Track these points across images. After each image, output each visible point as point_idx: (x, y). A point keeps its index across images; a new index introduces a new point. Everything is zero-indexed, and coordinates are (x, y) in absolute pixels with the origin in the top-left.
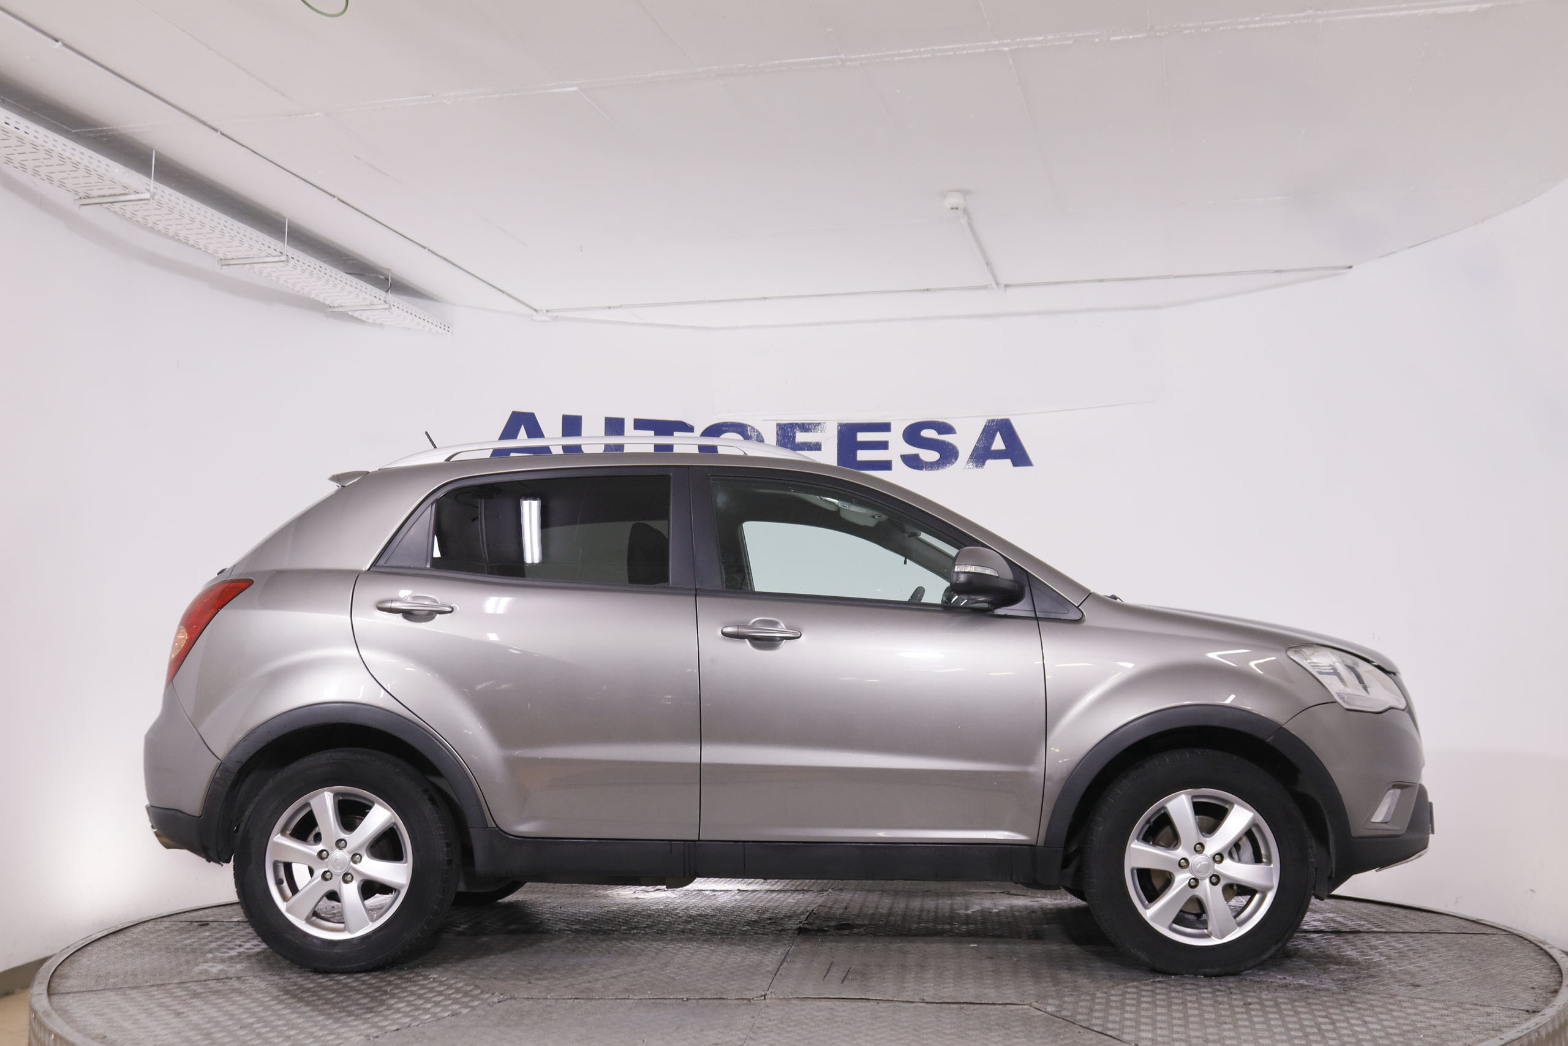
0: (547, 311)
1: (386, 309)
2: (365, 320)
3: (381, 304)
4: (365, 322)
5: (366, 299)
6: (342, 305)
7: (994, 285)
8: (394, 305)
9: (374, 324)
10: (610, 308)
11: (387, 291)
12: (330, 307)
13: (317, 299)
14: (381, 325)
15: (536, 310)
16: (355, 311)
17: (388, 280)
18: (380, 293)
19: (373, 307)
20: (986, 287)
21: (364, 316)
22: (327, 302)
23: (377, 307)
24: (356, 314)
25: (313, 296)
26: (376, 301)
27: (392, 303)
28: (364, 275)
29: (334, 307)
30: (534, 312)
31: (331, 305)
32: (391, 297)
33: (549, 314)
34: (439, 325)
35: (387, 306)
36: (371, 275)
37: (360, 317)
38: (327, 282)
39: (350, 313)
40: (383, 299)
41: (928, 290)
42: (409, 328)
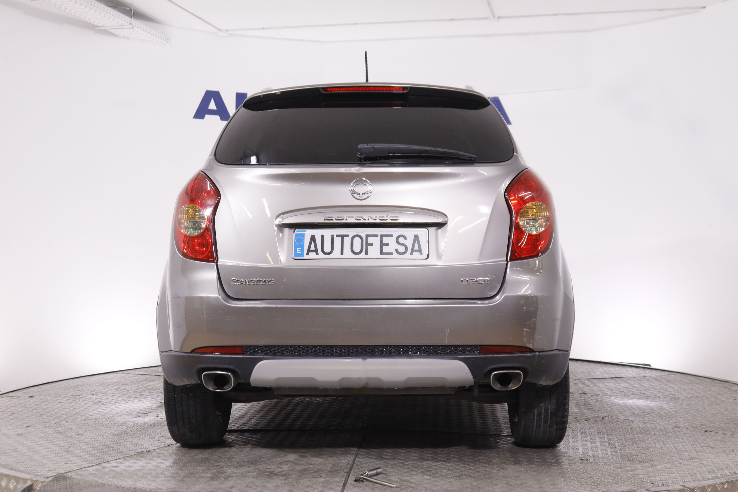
0: (227, 30)
1: (130, 28)
2: (117, 34)
3: (128, 25)
4: (118, 36)
5: (119, 22)
6: (104, 25)
7: (492, 17)
8: (135, 26)
9: (123, 37)
10: (264, 29)
11: (131, 17)
12: (97, 26)
13: (89, 21)
14: (128, 38)
15: (220, 30)
16: (112, 29)
17: (132, 11)
18: (127, 18)
19: (122, 27)
20: (486, 18)
21: (117, 32)
22: (96, 24)
23: (125, 27)
24: (113, 31)
25: (86, 20)
26: (125, 23)
27: (134, 25)
28: (117, 7)
29: (99, 27)
30: (219, 31)
31: (98, 25)
32: (134, 21)
33: (227, 32)
34: (162, 38)
35: (131, 26)
36: (122, 7)
37: (115, 33)
38: (95, 11)
39: (109, 30)
40: (129, 22)
41: (452, 20)
42: (144, 40)
